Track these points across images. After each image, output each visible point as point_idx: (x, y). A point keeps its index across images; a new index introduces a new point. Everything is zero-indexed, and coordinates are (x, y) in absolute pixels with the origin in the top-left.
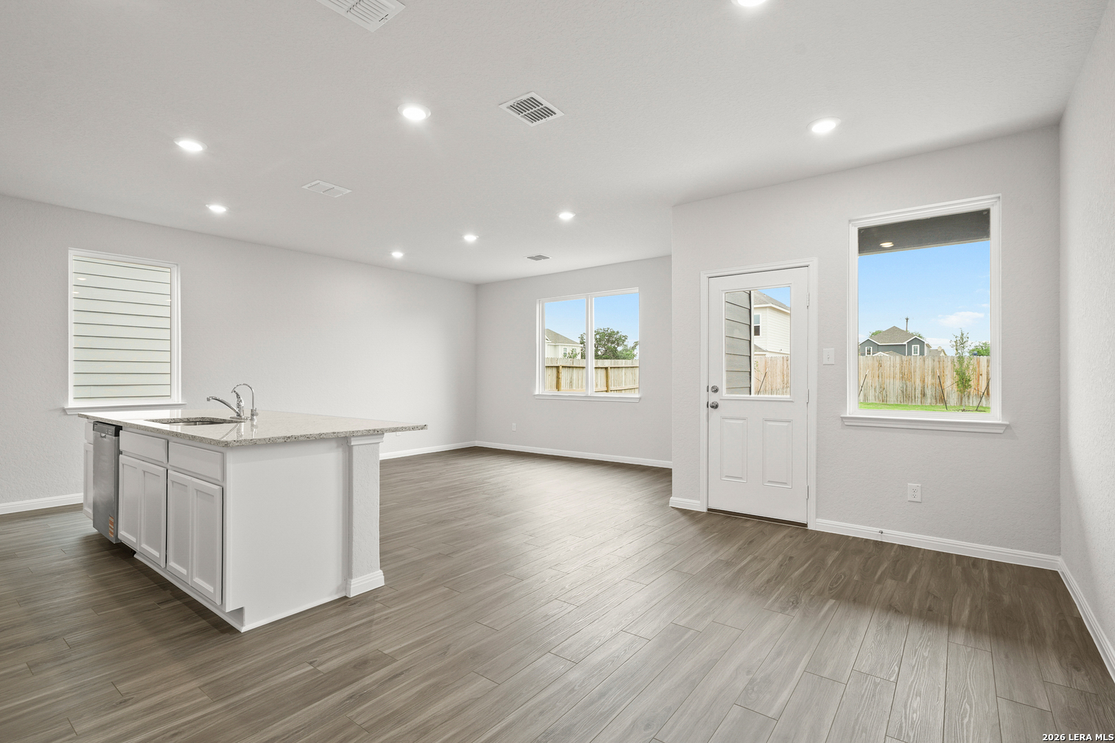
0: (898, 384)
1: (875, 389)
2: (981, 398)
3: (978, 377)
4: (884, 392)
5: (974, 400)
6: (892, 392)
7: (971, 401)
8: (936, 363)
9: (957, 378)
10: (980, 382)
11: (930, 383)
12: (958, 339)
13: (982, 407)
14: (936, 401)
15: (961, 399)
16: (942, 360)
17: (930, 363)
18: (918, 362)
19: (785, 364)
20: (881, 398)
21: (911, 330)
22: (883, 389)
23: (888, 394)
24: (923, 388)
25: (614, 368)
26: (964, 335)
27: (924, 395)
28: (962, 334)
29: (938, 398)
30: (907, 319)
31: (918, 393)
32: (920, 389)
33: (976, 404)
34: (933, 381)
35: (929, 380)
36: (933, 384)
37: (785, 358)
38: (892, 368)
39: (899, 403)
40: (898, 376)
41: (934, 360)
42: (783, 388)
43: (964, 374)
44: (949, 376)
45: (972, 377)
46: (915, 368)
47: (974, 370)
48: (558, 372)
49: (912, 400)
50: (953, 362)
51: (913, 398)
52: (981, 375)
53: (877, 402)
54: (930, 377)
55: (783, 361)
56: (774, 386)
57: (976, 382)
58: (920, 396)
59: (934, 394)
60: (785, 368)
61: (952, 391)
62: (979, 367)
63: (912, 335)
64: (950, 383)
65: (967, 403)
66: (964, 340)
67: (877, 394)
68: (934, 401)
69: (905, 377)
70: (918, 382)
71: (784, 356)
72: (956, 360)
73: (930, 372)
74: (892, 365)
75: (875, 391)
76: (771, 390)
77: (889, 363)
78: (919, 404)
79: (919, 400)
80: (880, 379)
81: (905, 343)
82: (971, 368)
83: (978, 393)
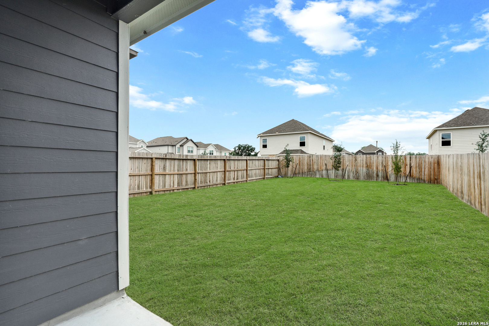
0: (365, 170)
1: (353, 172)
2: (407, 178)
3: (405, 166)
4: (358, 174)
5: (403, 178)
6: (362, 174)
7: (401, 179)
8: (384, 159)
9: (394, 167)
10: (406, 169)
11: (381, 169)
12: (395, 145)
13: (407, 182)
14: (384, 179)
15: (397, 178)
16: (387, 157)
17: (381, 159)
18: (375, 159)
19: (309, 159)
20: (356, 177)
21: (378, 147)
22: (357, 172)
23: (360, 175)
24: (377, 172)
25: (201, 160)
26: (398, 143)
27: (378, 176)
28: (397, 143)
29: (385, 178)
30: (377, 142)
31: (375, 175)
32: (376, 172)
33: (404, 181)
34: (382, 168)
35: (380, 168)
36: (382, 170)
37: (309, 156)
38: (362, 161)
39: (365, 180)
40: (365, 165)
41: (383, 157)
42: (308, 172)
43: (398, 164)
44: (390, 166)
45: (402, 166)
46: (373, 161)
47: (403, 162)
48: (152, 161)
49: (372, 178)
50: (392, 158)
51: (372, 177)
52: (407, 165)
53: (354, 179)
54: (381, 166)
55: (308, 158)
56: (304, 171)
57: (404, 169)
58: (375, 176)
59: (383, 175)
60: (309, 161)
61: (392, 173)
62: (406, 161)
63: (379, 148)
64: (390, 169)
65: (399, 180)
66: (398, 146)
67: (354, 175)
68: (383, 179)
69: (368, 166)
70: (375, 169)
71: (308, 155)
72: (394, 157)
73: (381, 163)
74: (362, 160)
75: (353, 174)
76: (302, 173)
77: (360, 159)
78: (375, 180)
79: (375, 178)
80: (356, 167)
81: (375, 152)
82: (401, 161)
83: (405, 175)
